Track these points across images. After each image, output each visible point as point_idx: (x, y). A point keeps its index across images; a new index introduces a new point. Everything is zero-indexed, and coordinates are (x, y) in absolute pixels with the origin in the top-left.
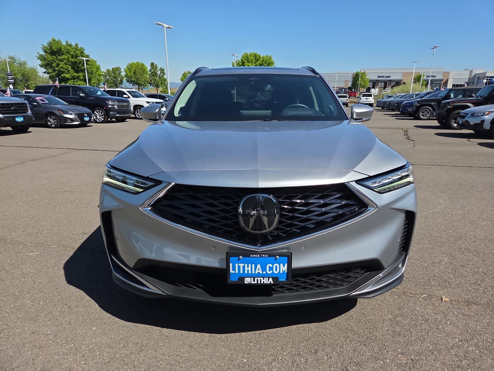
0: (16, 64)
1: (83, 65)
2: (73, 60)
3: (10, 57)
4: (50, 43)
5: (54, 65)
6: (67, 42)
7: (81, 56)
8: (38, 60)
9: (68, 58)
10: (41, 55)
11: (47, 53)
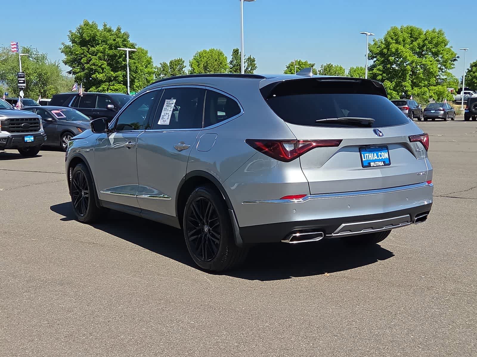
0: (31, 59)
1: (125, 60)
2: (111, 52)
3: (24, 48)
4: (81, 28)
5: (84, 60)
6: (105, 25)
7: (122, 46)
8: (62, 53)
9: (104, 49)
10: (67, 47)
11: (75, 43)
